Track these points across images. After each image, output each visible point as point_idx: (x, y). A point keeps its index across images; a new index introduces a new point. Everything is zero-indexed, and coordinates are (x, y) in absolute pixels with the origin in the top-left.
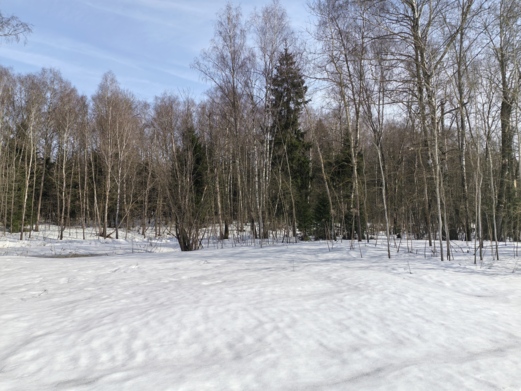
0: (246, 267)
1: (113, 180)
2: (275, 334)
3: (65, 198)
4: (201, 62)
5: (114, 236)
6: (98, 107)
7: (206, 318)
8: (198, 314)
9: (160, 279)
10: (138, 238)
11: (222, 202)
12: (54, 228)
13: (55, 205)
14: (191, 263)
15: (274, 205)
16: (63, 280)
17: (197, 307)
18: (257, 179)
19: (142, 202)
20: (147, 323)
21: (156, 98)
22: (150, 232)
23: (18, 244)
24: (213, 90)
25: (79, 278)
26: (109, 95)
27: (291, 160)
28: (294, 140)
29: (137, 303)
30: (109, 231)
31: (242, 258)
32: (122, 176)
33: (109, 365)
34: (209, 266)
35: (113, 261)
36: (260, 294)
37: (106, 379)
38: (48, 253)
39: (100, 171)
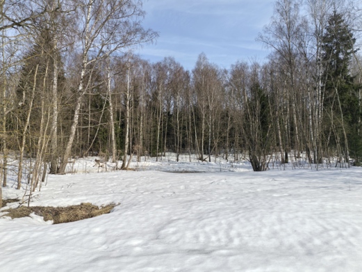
0: (306, 185)
1: (206, 123)
2: (340, 240)
3: (179, 136)
4: (263, 35)
5: (208, 159)
6: (196, 76)
7: (280, 221)
8: (274, 217)
9: (242, 190)
10: (223, 162)
11: (282, 136)
12: (173, 154)
13: (173, 140)
14: (262, 180)
15: (327, 137)
16: (182, 187)
17: (272, 212)
18: (310, 117)
19: (225, 137)
20: (238, 220)
21: (232, 66)
22: (231, 158)
23: (156, 164)
24: (273, 54)
25: (191, 186)
26: (202, 68)
27: (342, 100)
28: (344, 84)
29: (229, 205)
30: (205, 156)
31: (302, 178)
32: (212, 120)
33: (217, 244)
34: (276, 183)
35: (210, 176)
36: (322, 207)
37: (217, 252)
38: (171, 169)
39: (198, 118)
